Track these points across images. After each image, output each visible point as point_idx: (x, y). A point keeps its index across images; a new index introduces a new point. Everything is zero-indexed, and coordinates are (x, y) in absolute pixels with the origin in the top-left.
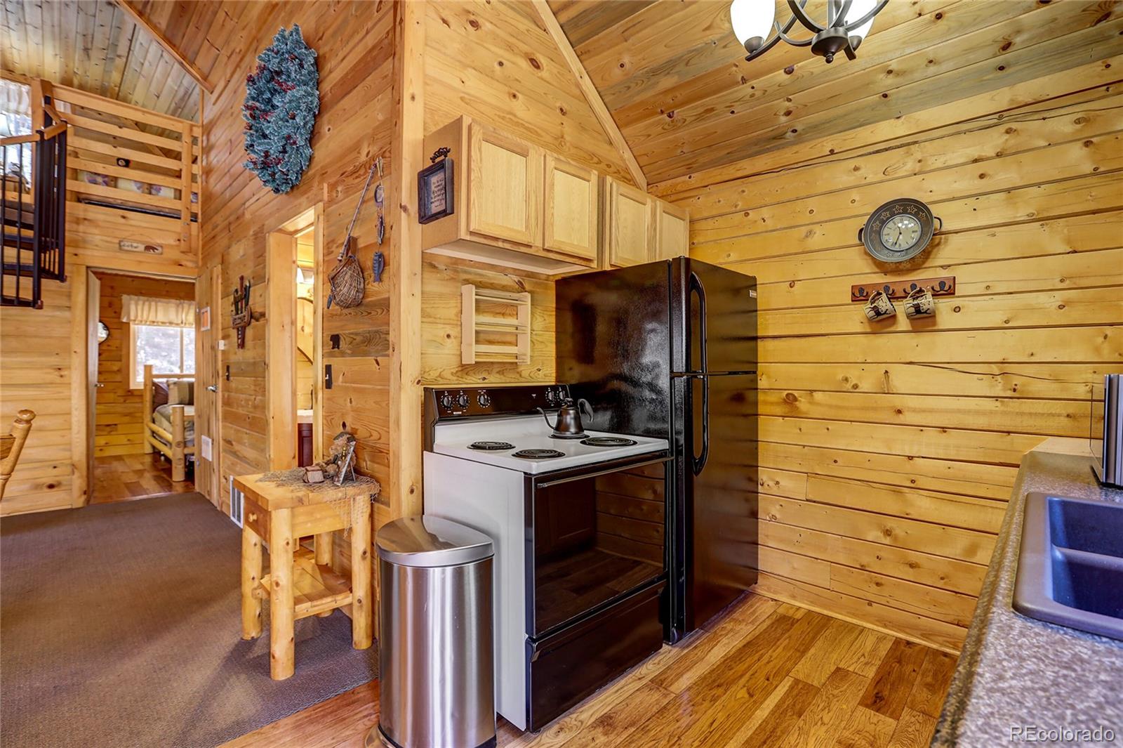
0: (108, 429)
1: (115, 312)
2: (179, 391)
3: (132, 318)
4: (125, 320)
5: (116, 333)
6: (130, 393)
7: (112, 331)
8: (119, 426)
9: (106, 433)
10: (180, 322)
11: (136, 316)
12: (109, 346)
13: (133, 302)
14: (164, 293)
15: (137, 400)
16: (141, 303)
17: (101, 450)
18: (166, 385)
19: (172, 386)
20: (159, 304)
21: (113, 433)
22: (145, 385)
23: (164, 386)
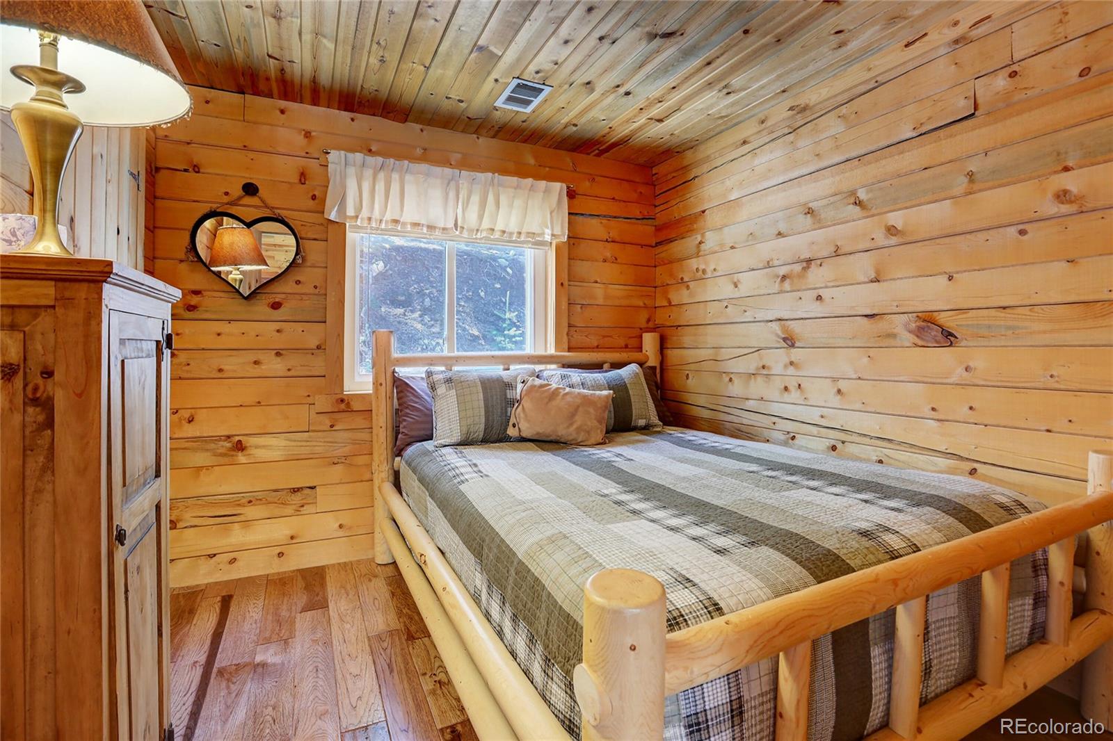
0: (297, 498)
1: (314, 198)
2: (461, 402)
3: (350, 211)
4: (333, 216)
5: (314, 251)
6: (344, 405)
7: (306, 244)
8: (318, 489)
9: (289, 510)
10: (451, 225)
11: (359, 208)
12: (298, 282)
13: (351, 171)
14: (419, 151)
15: (359, 422)
16: (368, 173)
17: (280, 555)
18: (424, 385)
19: (441, 390)
20: (408, 177)
21: (306, 509)
22: (377, 384)
23: (421, 387)
